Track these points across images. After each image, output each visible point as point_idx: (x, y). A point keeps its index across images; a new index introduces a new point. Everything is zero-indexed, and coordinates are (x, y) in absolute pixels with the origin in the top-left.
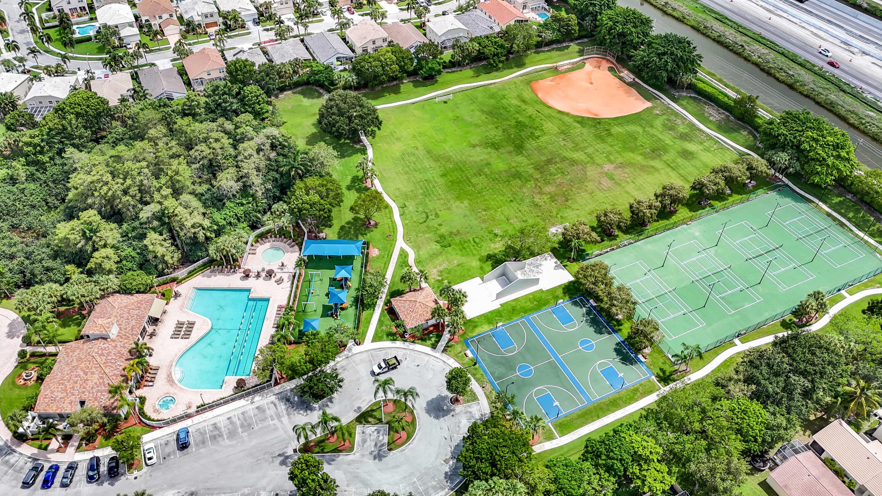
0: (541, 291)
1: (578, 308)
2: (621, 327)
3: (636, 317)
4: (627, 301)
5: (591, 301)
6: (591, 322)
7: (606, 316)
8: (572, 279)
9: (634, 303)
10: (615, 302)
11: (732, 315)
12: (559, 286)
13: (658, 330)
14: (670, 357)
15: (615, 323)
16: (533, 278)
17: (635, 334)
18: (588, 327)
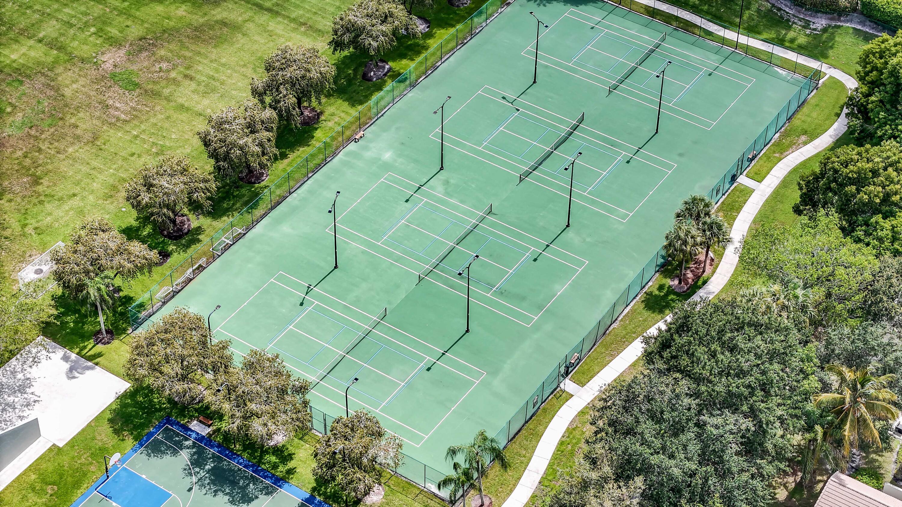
0: (55, 450)
1: (168, 459)
2: (291, 464)
3: (318, 425)
4: (283, 391)
5: (195, 425)
6: (213, 482)
7: (245, 448)
8: (124, 386)
9: (302, 389)
10: (252, 406)
11: (537, 327)
12: (97, 419)
13: (380, 435)
14: (434, 489)
15: (273, 459)
16: (19, 423)
17: (330, 467)
18: (209, 497)
